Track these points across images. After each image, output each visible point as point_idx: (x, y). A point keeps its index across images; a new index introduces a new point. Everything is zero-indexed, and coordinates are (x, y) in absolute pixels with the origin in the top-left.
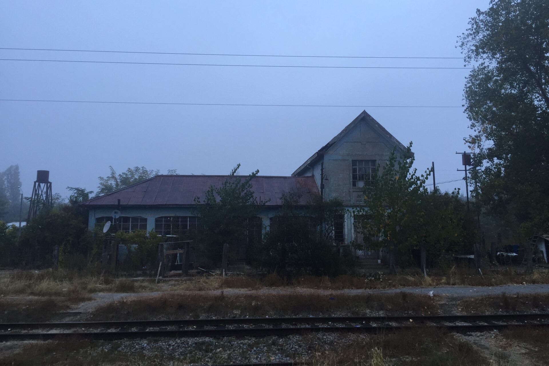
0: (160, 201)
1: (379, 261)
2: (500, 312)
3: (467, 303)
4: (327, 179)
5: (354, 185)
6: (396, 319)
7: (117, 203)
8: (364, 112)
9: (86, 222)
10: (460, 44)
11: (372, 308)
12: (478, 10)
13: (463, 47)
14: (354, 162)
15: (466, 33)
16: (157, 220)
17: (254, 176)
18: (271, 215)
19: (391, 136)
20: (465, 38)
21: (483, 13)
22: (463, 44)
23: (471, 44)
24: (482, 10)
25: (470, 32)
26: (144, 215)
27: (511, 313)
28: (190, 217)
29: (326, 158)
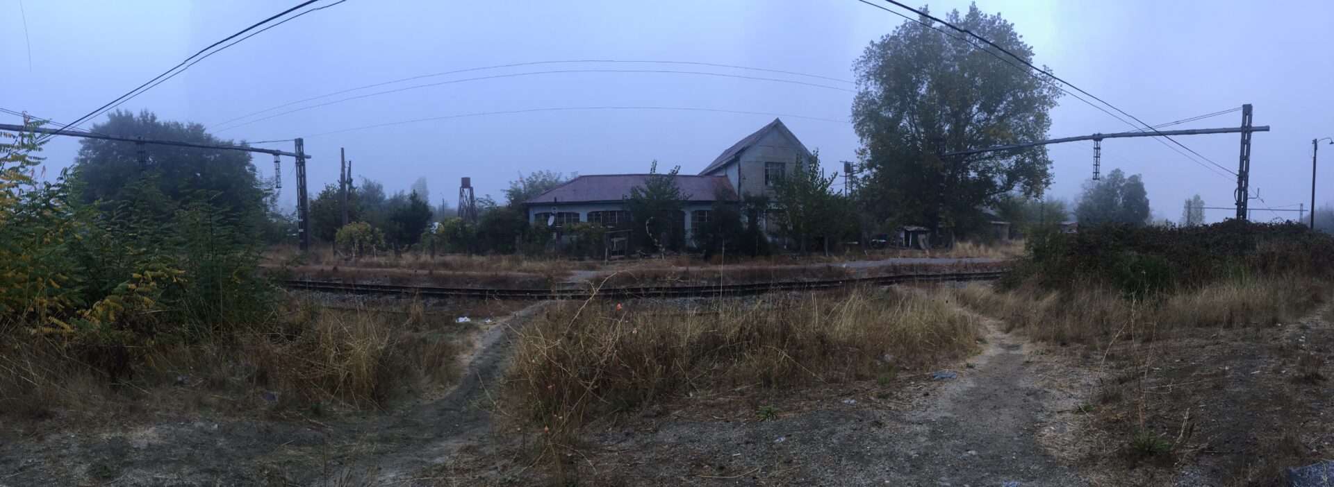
0: (590, 198)
1: (785, 247)
2: (892, 275)
3: (870, 271)
4: (745, 179)
5: (766, 183)
6: (827, 283)
7: (553, 201)
8: (777, 120)
9: (528, 217)
10: (854, 68)
11: (808, 277)
12: (872, 42)
13: (857, 71)
14: (767, 164)
15: (860, 59)
16: (589, 215)
17: (673, 175)
18: (693, 209)
19: (800, 143)
20: (858, 64)
21: (876, 45)
22: (856, 69)
23: (863, 70)
24: (875, 42)
25: (862, 59)
26: (576, 211)
27: (898, 275)
28: (618, 212)
29: (742, 160)
